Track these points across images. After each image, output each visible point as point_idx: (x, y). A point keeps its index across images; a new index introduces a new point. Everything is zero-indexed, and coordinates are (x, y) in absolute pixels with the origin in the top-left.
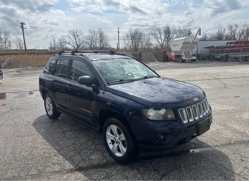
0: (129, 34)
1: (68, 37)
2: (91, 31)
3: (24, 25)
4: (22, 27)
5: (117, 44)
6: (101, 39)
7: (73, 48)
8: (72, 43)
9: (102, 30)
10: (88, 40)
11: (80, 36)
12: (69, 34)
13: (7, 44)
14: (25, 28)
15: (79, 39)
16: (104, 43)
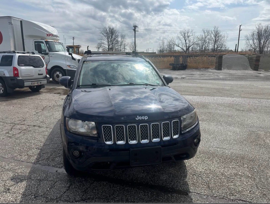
0: (256, 33)
1: (178, 38)
2: (205, 30)
3: (137, 28)
4: (135, 30)
5: (236, 45)
6: (216, 39)
7: (182, 50)
8: (182, 45)
9: (218, 29)
10: (200, 42)
11: (191, 37)
12: (179, 35)
13: (122, 47)
14: (137, 31)
15: (189, 41)
16: (219, 45)
